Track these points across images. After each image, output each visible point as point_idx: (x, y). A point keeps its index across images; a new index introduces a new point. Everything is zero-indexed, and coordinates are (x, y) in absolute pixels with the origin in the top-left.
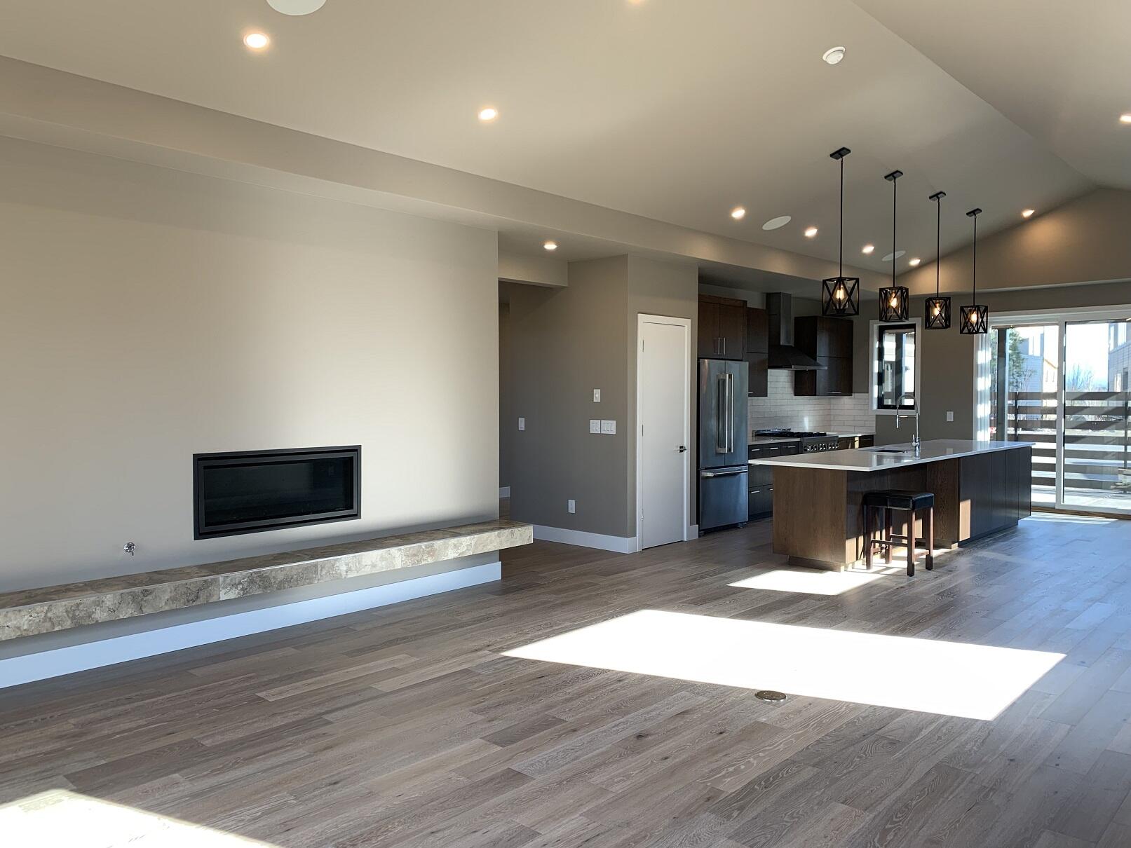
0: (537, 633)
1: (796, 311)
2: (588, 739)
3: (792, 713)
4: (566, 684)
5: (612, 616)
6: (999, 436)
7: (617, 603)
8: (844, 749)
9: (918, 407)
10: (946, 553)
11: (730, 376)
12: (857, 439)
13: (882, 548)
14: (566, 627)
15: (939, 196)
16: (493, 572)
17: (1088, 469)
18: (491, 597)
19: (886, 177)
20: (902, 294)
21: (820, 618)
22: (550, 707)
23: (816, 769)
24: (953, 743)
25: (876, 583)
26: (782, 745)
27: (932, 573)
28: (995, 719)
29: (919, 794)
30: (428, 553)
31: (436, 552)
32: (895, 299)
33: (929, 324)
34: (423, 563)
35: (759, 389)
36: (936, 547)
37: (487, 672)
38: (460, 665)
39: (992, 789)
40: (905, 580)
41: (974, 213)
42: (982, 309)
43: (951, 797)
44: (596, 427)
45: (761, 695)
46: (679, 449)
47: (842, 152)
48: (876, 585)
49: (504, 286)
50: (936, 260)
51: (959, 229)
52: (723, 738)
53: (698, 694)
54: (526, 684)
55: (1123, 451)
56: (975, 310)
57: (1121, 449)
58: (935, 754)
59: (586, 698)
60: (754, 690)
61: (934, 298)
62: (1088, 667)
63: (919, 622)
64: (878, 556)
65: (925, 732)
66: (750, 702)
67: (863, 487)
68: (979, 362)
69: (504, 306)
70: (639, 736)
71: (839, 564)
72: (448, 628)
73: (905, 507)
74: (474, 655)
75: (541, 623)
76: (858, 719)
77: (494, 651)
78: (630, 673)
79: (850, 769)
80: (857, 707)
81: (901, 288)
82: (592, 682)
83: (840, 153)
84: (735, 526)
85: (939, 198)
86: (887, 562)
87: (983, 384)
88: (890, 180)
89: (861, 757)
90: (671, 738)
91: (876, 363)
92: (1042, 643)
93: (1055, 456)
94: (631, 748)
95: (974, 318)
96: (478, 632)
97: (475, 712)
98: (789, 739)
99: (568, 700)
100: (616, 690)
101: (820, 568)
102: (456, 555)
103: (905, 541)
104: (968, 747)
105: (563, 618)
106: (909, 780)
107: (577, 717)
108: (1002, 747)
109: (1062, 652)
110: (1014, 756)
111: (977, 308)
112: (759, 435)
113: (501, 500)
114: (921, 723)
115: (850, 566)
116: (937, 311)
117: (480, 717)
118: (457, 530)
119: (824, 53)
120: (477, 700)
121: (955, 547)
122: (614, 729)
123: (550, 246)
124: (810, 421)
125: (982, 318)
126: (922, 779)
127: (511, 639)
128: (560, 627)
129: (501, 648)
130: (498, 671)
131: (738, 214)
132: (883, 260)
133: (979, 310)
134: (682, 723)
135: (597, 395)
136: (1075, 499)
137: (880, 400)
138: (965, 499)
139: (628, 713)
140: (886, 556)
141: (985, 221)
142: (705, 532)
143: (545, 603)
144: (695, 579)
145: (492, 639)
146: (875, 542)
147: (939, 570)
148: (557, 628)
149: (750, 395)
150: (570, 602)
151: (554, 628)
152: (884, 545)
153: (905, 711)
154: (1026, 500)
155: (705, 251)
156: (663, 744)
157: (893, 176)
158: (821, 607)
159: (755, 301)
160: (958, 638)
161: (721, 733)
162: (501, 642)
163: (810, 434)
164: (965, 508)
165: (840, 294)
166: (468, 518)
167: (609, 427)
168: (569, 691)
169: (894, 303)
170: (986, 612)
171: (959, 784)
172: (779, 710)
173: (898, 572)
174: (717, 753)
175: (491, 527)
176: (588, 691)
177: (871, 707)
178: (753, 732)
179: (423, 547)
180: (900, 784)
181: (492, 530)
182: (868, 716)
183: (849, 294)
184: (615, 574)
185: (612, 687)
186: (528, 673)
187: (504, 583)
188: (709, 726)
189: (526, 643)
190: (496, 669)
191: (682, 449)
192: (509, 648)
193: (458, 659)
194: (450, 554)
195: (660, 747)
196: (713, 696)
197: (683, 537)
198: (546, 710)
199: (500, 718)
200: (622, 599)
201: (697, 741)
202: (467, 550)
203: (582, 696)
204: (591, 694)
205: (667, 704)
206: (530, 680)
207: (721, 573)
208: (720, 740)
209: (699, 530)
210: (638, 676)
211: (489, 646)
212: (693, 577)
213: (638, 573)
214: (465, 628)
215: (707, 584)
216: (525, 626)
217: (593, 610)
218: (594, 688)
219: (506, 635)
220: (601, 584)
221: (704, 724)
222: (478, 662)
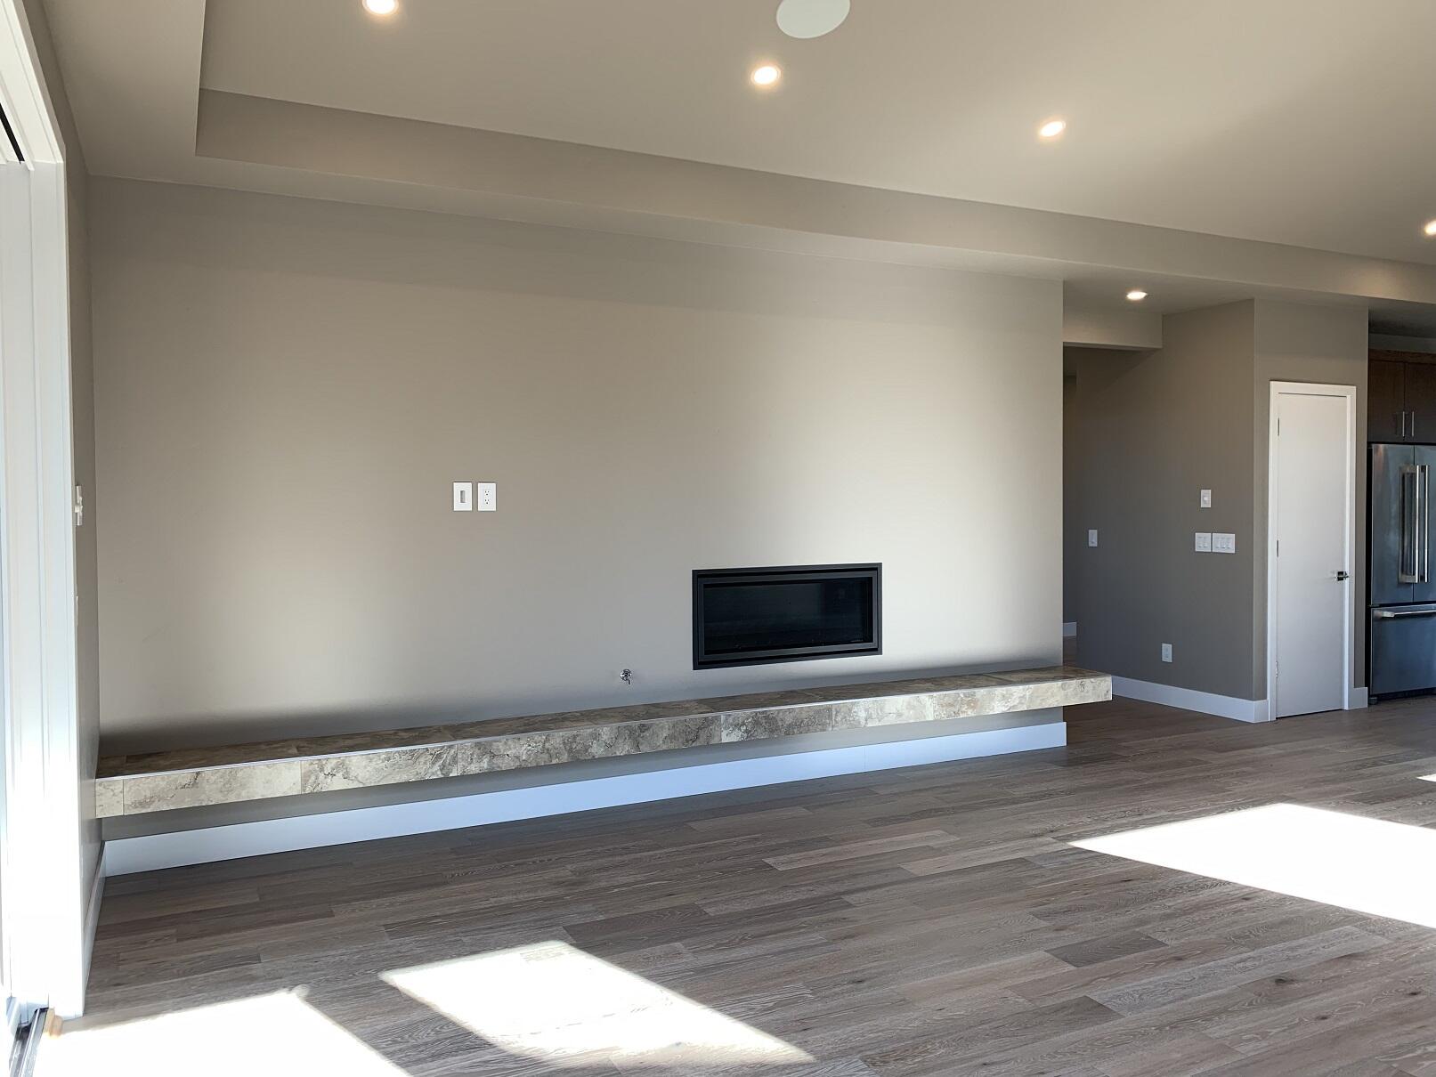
0: (1119, 822)
2: (1200, 973)
4: (1163, 893)
7: (1238, 790)
11: (1423, 469)
16: (1055, 735)
18: (1054, 768)
22: (1142, 922)
30: (968, 703)
34: (961, 716)
37: (1052, 866)
38: (1014, 852)
44: (1204, 542)
46: (1336, 575)
52: (1418, 1002)
53: (1373, 932)
54: (1106, 887)
59: (1195, 916)
70: (1280, 981)
72: (997, 803)
74: (1033, 841)
75: (1124, 809)
77: (1058, 839)
78: (1262, 890)
82: (1204, 895)
90: (1330, 989)
94: (1266, 995)
96: (1037, 812)
97: (1037, 915)
99: (1169, 916)
100: (1241, 910)
102: (1005, 709)
105: (1156, 804)
107: (1182, 941)
113: (1065, 640)
117: (1043, 924)
118: (1006, 677)
120: (1038, 900)
122: (1241, 965)
123: (1136, 295)
127: (1083, 825)
129: (1068, 836)
130: (1066, 865)
131: (1434, 228)
134: (1347, 970)
135: (1206, 498)
139: (1260, 946)
142: (1378, 699)
143: (1131, 782)
144: (1363, 766)
145: (1057, 823)
150: (1166, 785)
155: (1380, 287)
156: (1316, 998)
161: (1414, 994)
162: (1069, 828)
166: (1021, 662)
167: (1225, 543)
168: (1170, 904)
174: (1409, 1021)
175: (1053, 676)
176: (1197, 907)
179: (962, 696)
181: (1054, 679)
184: (1234, 749)
185: (1234, 906)
186: (1107, 873)
187: (1071, 751)
188: (1391, 980)
189: (1104, 832)
190: (1064, 863)
191: (1341, 576)
192: (1080, 837)
193: (1011, 844)
194: (996, 708)
195: (1314, 1001)
196: (1399, 939)
197: (1342, 702)
198: (1136, 926)
199: (1072, 928)
200: (1246, 785)
201: (1374, 1000)
202: (1020, 703)
203: (1189, 914)
204: (1202, 912)
205: (1322, 941)
206: (1114, 883)
207: (1409, 760)
208: (1411, 1004)
209: (1369, 696)
210: (1274, 896)
211: (1052, 831)
212: (1360, 763)
213: (1270, 751)
214: (1019, 805)
215: (1383, 774)
216: (1102, 811)
217: (1201, 798)
218: (1206, 905)
219: (1076, 820)
220: (1214, 762)
221: (1385, 977)
222: (1038, 851)
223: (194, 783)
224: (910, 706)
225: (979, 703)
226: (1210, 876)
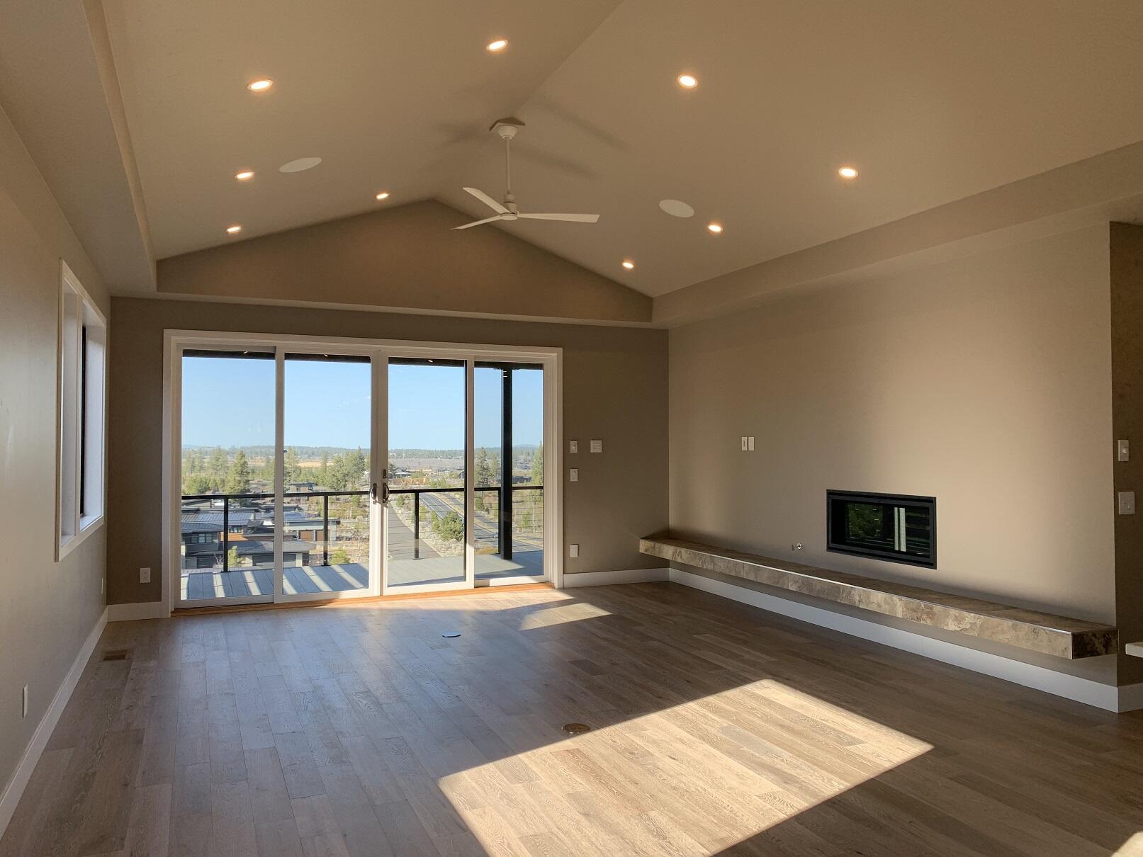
102: (958, 629)
194: (950, 625)
202: (971, 628)
223: (654, 548)
224: (886, 602)
225: (936, 616)
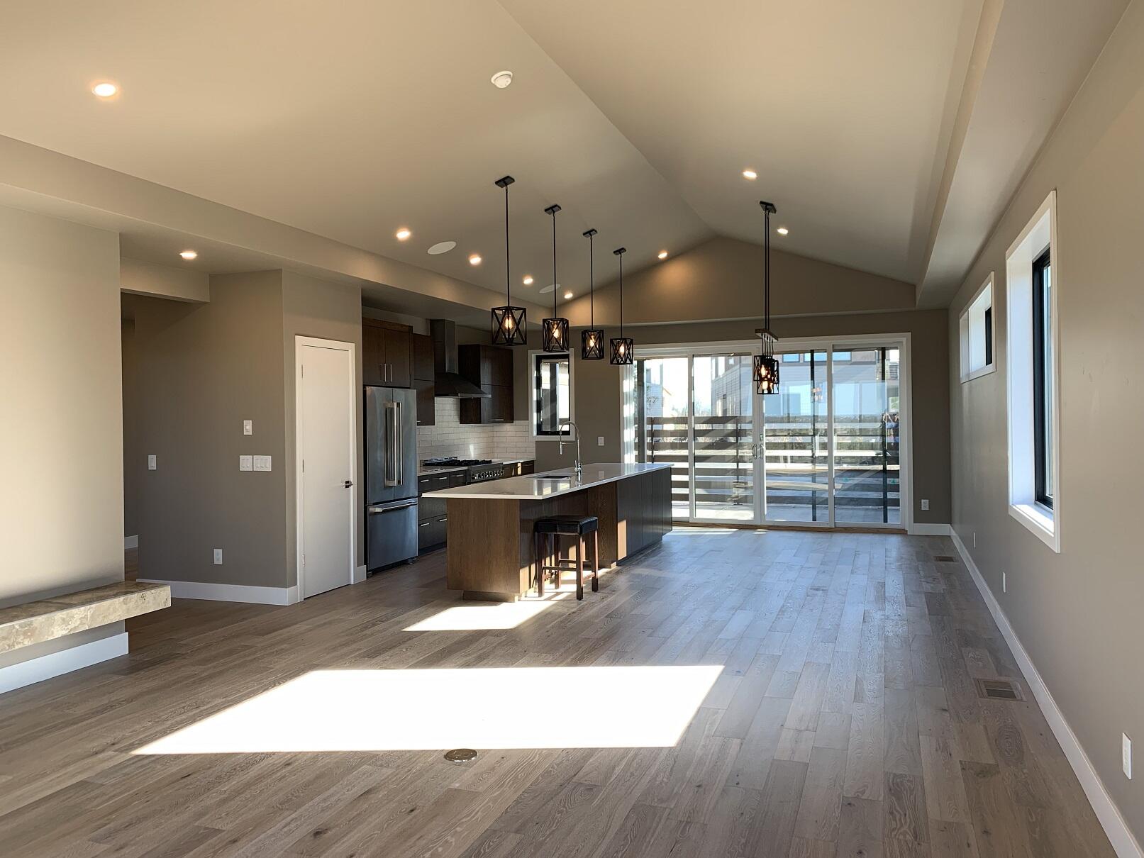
0: (179, 719)
1: (460, 339)
2: (253, 849)
3: (485, 772)
4: (219, 779)
5: (274, 684)
6: (640, 458)
7: (278, 667)
8: (544, 805)
9: (572, 433)
10: (607, 573)
11: (398, 404)
12: (519, 465)
13: (552, 574)
14: (216, 705)
15: (591, 233)
16: (119, 645)
17: (713, 485)
18: (116, 678)
19: (546, 210)
20: (564, 324)
21: (501, 656)
22: (201, 815)
23: (518, 836)
24: (645, 777)
25: (549, 611)
26: (479, 813)
27: (599, 595)
28: (678, 744)
29: (623, 843)
30: (25, 634)
31: (37, 632)
32: (557, 330)
33: (586, 355)
34: (17, 647)
35: (427, 417)
36: (600, 568)
37: (113, 781)
38: (74, 776)
39: (688, 823)
40: (575, 605)
41: (620, 251)
42: (628, 342)
43: (652, 841)
44: (247, 463)
45: (451, 755)
46: (344, 484)
47: (506, 181)
48: (549, 613)
49: (129, 299)
50: (590, 293)
51: (608, 267)
52: (415, 817)
53: (381, 766)
54: (168, 788)
55: (736, 467)
56: (622, 343)
57: (733, 466)
58: (630, 793)
59: (248, 794)
60: (443, 750)
61: (589, 331)
62: (743, 676)
63: (594, 649)
64: (548, 581)
65: (617, 770)
66: (440, 766)
67: (534, 515)
68: (625, 391)
69: (128, 322)
70: (317, 834)
71: (512, 594)
72: (56, 727)
73: (573, 532)
74: (94, 759)
75: (183, 705)
76: (553, 767)
77: (121, 751)
78: (300, 753)
79: (553, 828)
80: (550, 752)
81: (562, 320)
82: (254, 771)
83: (505, 182)
84: (404, 563)
85: (591, 235)
86: (557, 587)
87: (629, 410)
88: (550, 214)
89: (561, 812)
90: (355, 828)
91: (535, 391)
92: (701, 656)
93: (688, 475)
94: (307, 851)
95: (622, 350)
96: (99, 727)
97: (97, 840)
98: (487, 803)
99: (224, 801)
100: (283, 777)
101: (495, 600)
102: (65, 633)
103: (573, 566)
104: (659, 779)
105: (212, 694)
106: (611, 829)
107: (237, 822)
108: (688, 774)
109: (720, 664)
110: (700, 781)
111: (624, 341)
112: (427, 464)
113: (127, 553)
114: (613, 761)
115: (523, 595)
116: (592, 343)
117: (104, 847)
118: (67, 600)
119: (492, 76)
120: (98, 823)
121: (614, 566)
122: (285, 829)
123: (189, 255)
124: (475, 449)
125: (629, 350)
126: (623, 825)
127: (144, 730)
128: (209, 706)
129: (131, 744)
130: (127, 777)
131: (403, 235)
132: (541, 292)
133: (626, 342)
134: (366, 806)
135: (248, 427)
136: (704, 513)
137: (539, 426)
138: (622, 520)
139: (299, 806)
140: (556, 581)
141: (629, 260)
142: (373, 573)
143: (189, 677)
144: (366, 628)
145: (119, 734)
146: (546, 568)
147: (604, 591)
148: (205, 707)
149: (418, 424)
150: (221, 673)
151: (202, 708)
152: (553, 571)
153: (596, 749)
154: (669, 516)
155: (369, 272)
156: (345, 839)
157: (552, 209)
158: (500, 643)
159: (420, 328)
160: (631, 661)
161: (412, 811)
162: (131, 736)
163: (476, 462)
164: (622, 527)
165: (509, 323)
166: (81, 583)
167: (263, 463)
168: (225, 789)
169: (556, 334)
170: (651, 631)
171: (658, 823)
172: (472, 771)
173: (568, 596)
174: (410, 836)
175: (115, 592)
176: (248, 785)
177: (564, 750)
178: (449, 801)
179: (17, 627)
180: (604, 836)
181: (116, 595)
182: (562, 762)
183: (517, 323)
184: (274, 631)
185: (279, 774)
186: (169, 773)
187: (133, 658)
188: (397, 804)
189: (165, 733)
190: (125, 775)
191: (348, 484)
192: (142, 743)
193: (70, 769)
194: (55, 633)
195: (344, 842)
196: (399, 766)
197: (349, 580)
198: (196, 820)
199: (132, 842)
200: (284, 661)
201: (385, 826)
202: (82, 623)
203: (242, 793)
204: (253, 788)
205: (347, 785)
206: (173, 783)
207: (394, 617)
208: (411, 820)
209: (367, 571)
210: (310, 755)
211: (113, 744)
212: (364, 625)
213: (302, 627)
214: (80, 724)
215: (380, 632)
216: (163, 711)
217: (249, 680)
218: (257, 780)
219: (137, 727)
220: (258, 645)
221: (392, 803)
222: (99, 768)
226: (259, 751)
